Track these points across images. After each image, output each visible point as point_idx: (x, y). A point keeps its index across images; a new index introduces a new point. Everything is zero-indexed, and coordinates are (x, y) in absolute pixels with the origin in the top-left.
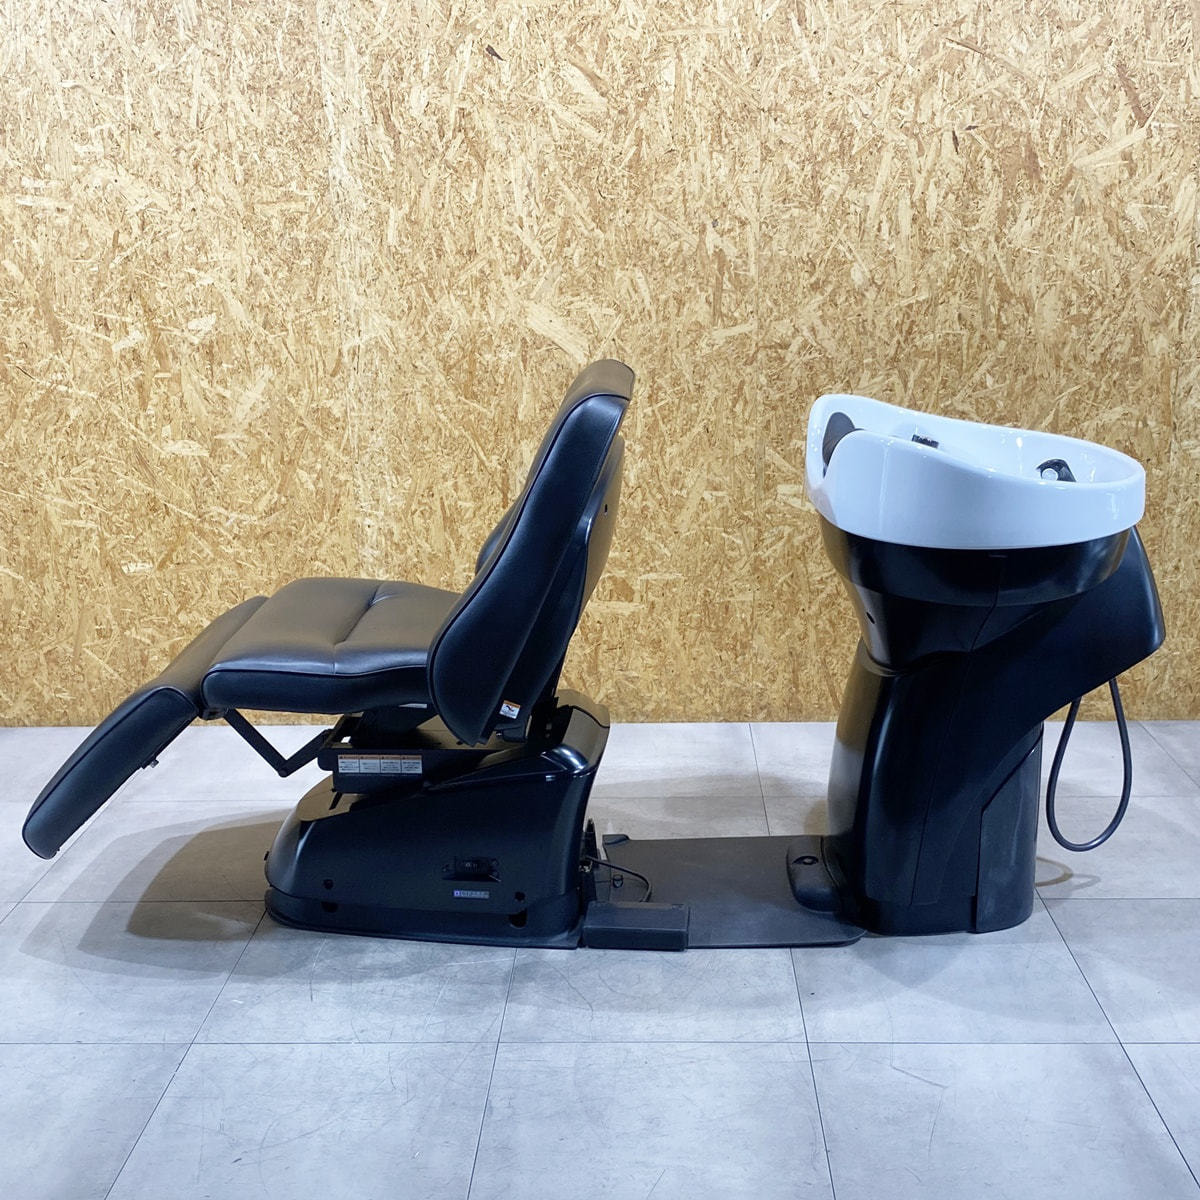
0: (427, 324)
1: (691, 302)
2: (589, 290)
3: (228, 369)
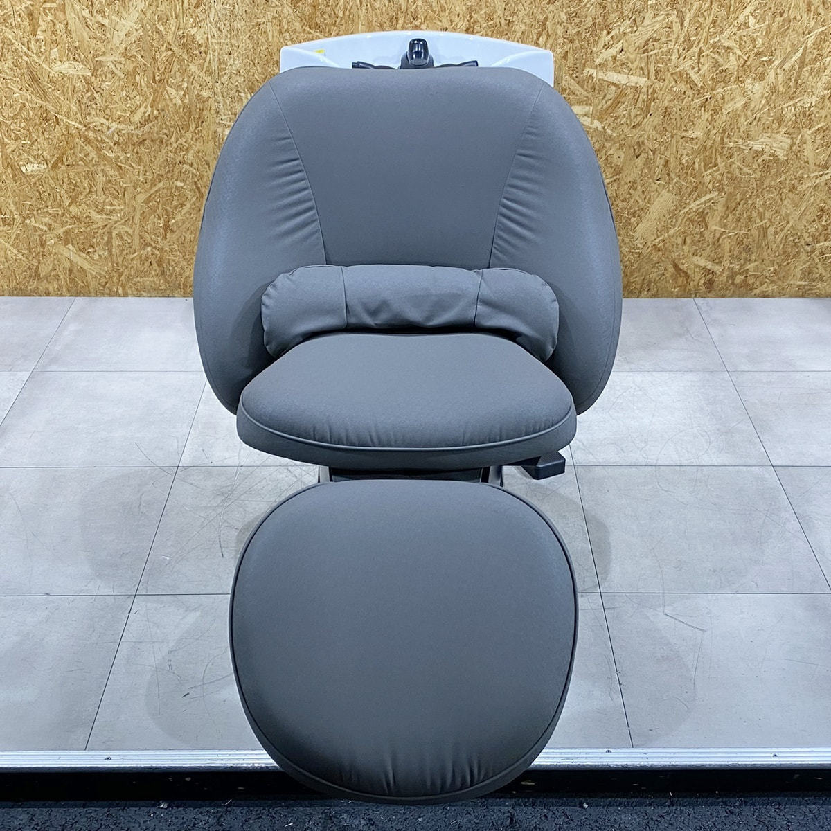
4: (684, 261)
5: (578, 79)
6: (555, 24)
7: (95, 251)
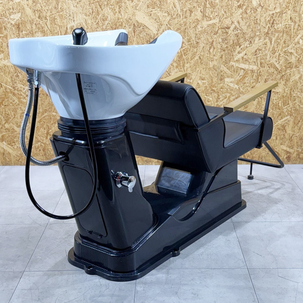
0: (99, 18)
1: (195, 12)
2: (158, 7)
3: (25, 33)
4: (276, 147)
5: (227, 67)
6: (217, 43)
7: (15, 145)
